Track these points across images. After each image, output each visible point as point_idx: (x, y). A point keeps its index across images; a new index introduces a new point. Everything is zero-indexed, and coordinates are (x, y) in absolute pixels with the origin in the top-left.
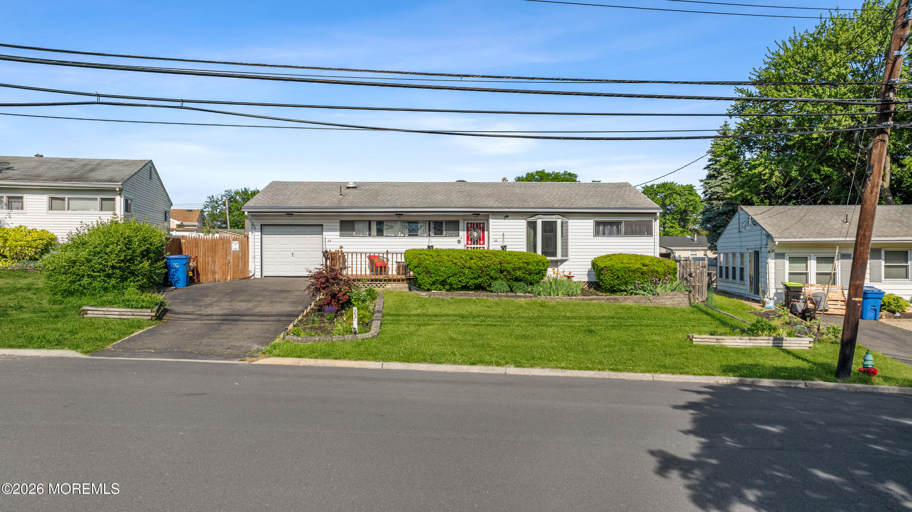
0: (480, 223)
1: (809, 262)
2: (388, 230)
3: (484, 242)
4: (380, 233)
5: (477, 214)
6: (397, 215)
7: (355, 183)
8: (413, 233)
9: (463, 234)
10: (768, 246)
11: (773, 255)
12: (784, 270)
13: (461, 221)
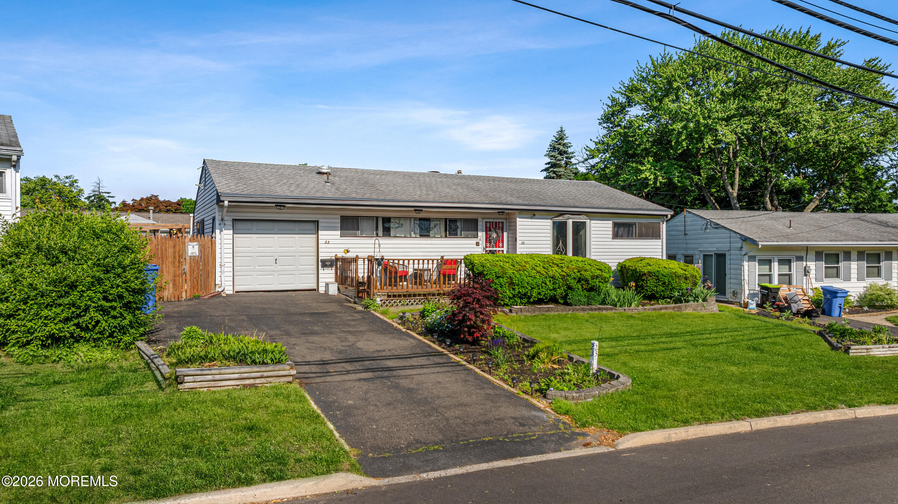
0: (499, 222)
1: (772, 264)
2: (397, 229)
3: (503, 245)
4: (387, 232)
5: (501, 211)
6: (415, 210)
7: (329, 168)
8: (425, 233)
9: (482, 235)
10: (742, 249)
11: (746, 257)
12: (755, 272)
13: (480, 220)
